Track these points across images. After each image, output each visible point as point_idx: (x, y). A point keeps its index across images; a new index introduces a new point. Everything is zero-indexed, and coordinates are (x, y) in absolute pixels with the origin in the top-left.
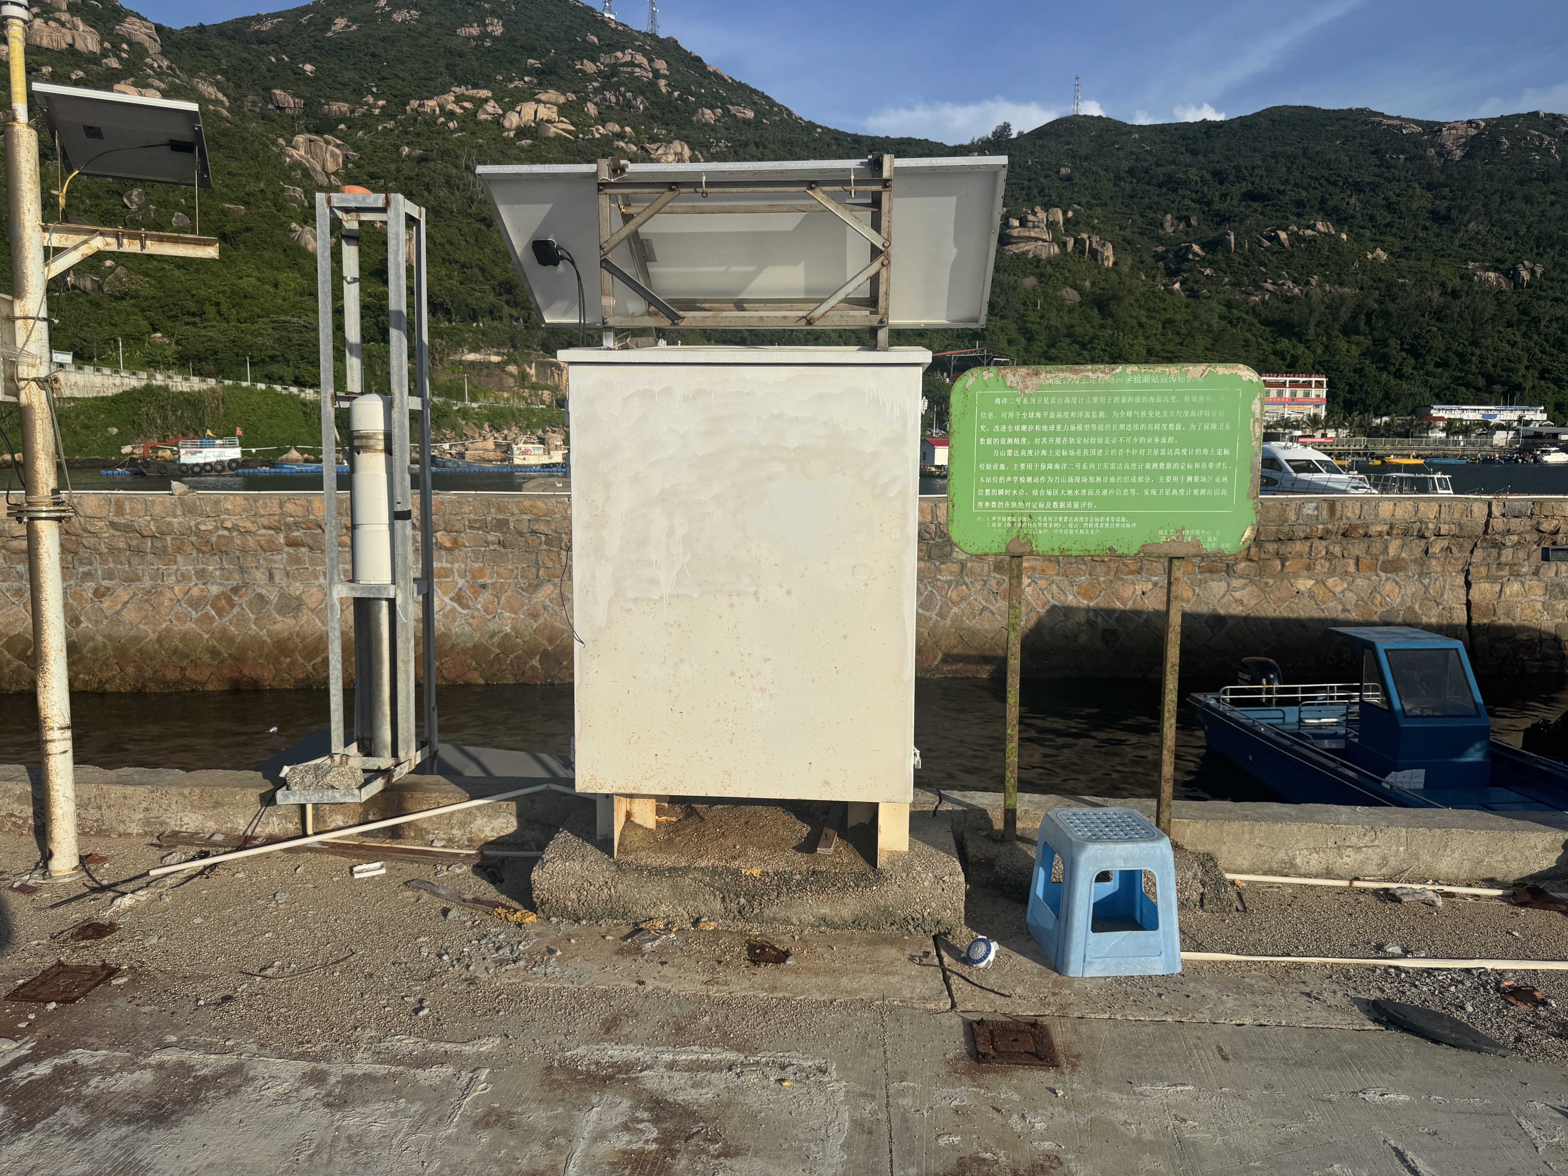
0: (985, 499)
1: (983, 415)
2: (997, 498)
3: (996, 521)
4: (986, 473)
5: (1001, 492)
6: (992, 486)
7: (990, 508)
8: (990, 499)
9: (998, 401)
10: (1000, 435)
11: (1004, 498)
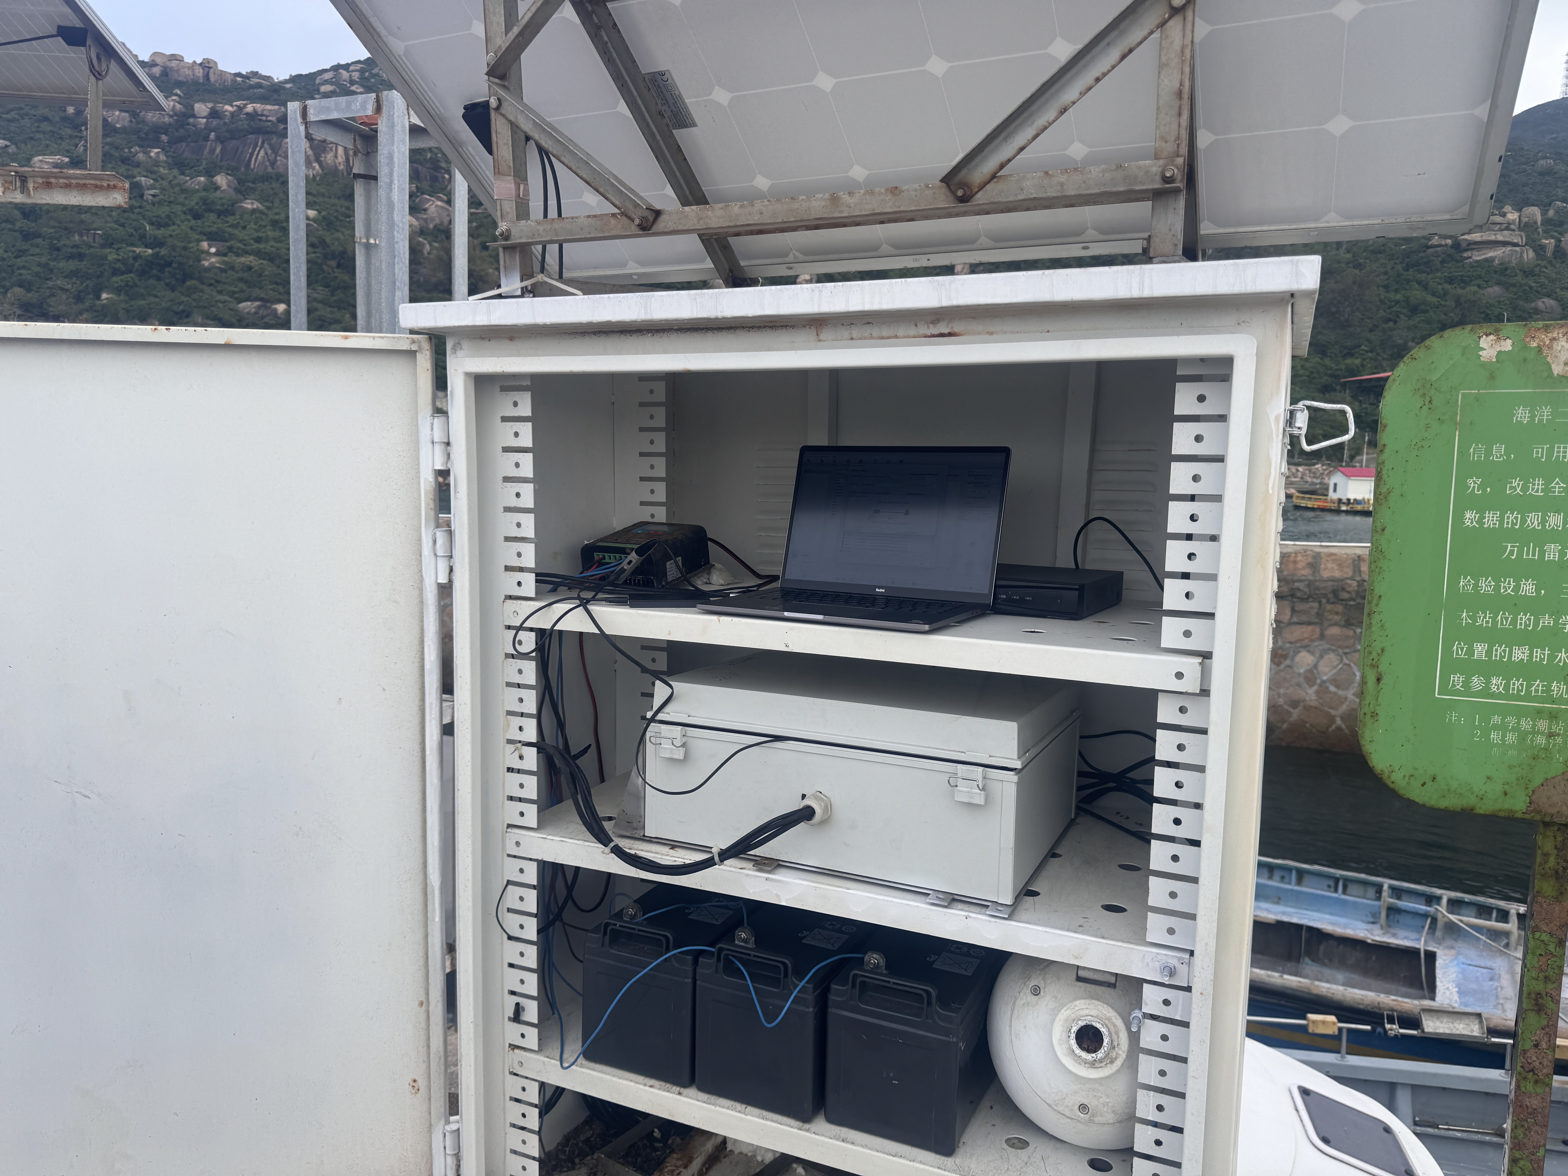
0: (1469, 667)
1: (1476, 452)
2: (1509, 670)
3: (1502, 728)
4: (1477, 602)
5: (1520, 654)
6: (1492, 636)
7: (1486, 692)
8: (1488, 669)
9: (1522, 414)
10: (1525, 504)
11: (1527, 670)
